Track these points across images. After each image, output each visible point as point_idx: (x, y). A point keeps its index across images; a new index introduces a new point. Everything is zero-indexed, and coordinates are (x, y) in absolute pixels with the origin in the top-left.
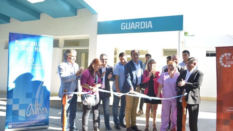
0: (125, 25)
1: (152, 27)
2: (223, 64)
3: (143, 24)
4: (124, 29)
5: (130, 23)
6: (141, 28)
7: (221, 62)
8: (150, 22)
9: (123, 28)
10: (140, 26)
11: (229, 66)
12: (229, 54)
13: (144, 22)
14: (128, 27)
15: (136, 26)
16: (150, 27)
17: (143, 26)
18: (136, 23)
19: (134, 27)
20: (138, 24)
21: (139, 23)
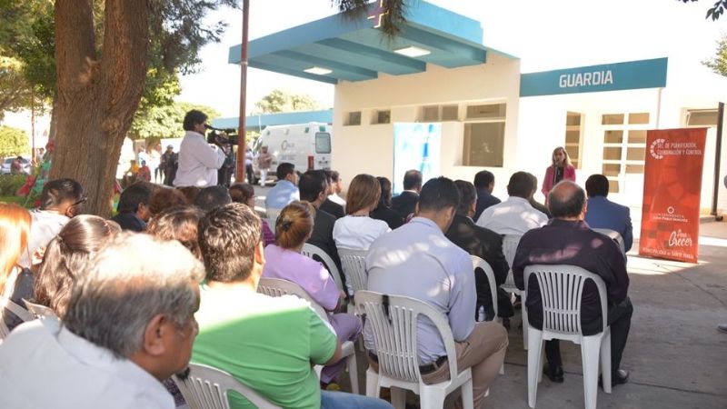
0: (566, 78)
1: (612, 82)
2: (654, 155)
3: (597, 76)
4: (565, 86)
5: (574, 76)
6: (594, 83)
7: (652, 151)
8: (609, 72)
9: (563, 84)
10: (591, 81)
11: (661, 157)
12: (663, 141)
13: (599, 73)
14: (571, 83)
15: (585, 79)
16: (608, 82)
17: (596, 81)
18: (585, 74)
19: (581, 82)
20: (588, 77)
21: (590, 74)
